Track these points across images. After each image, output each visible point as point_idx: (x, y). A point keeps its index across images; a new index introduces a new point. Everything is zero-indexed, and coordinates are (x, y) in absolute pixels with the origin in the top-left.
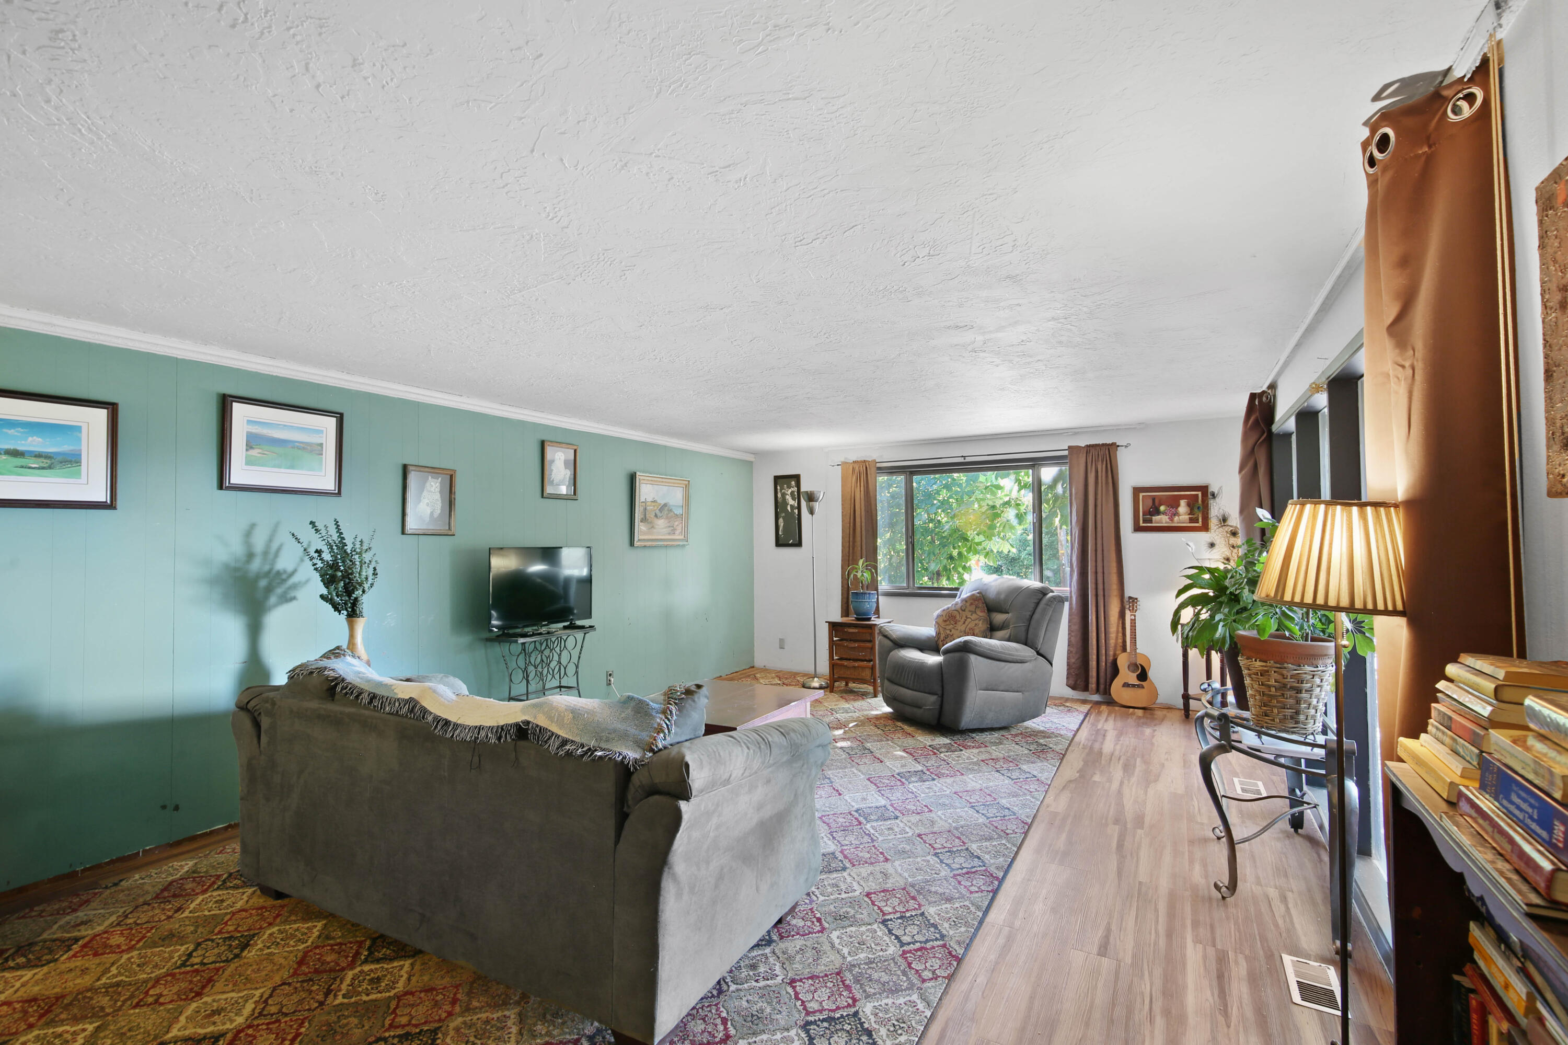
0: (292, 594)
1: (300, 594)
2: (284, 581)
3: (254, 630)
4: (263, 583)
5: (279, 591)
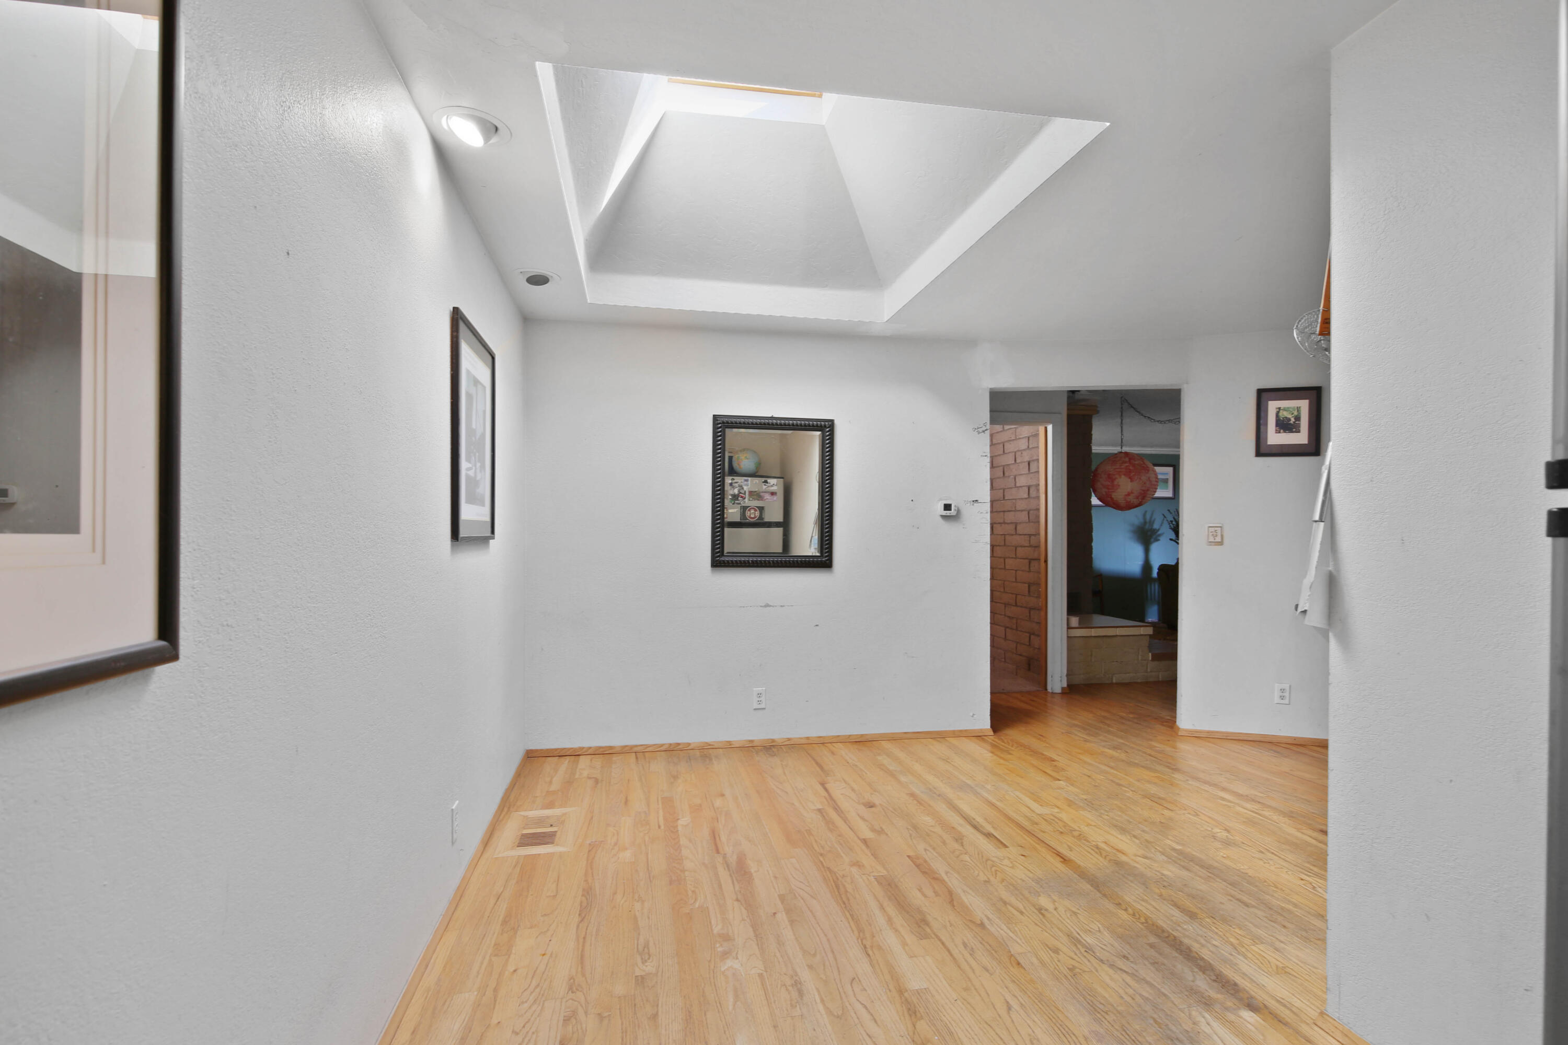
0: (1159, 538)
1: (1161, 538)
2: (1156, 532)
3: (1147, 551)
4: (1149, 533)
5: (1154, 537)
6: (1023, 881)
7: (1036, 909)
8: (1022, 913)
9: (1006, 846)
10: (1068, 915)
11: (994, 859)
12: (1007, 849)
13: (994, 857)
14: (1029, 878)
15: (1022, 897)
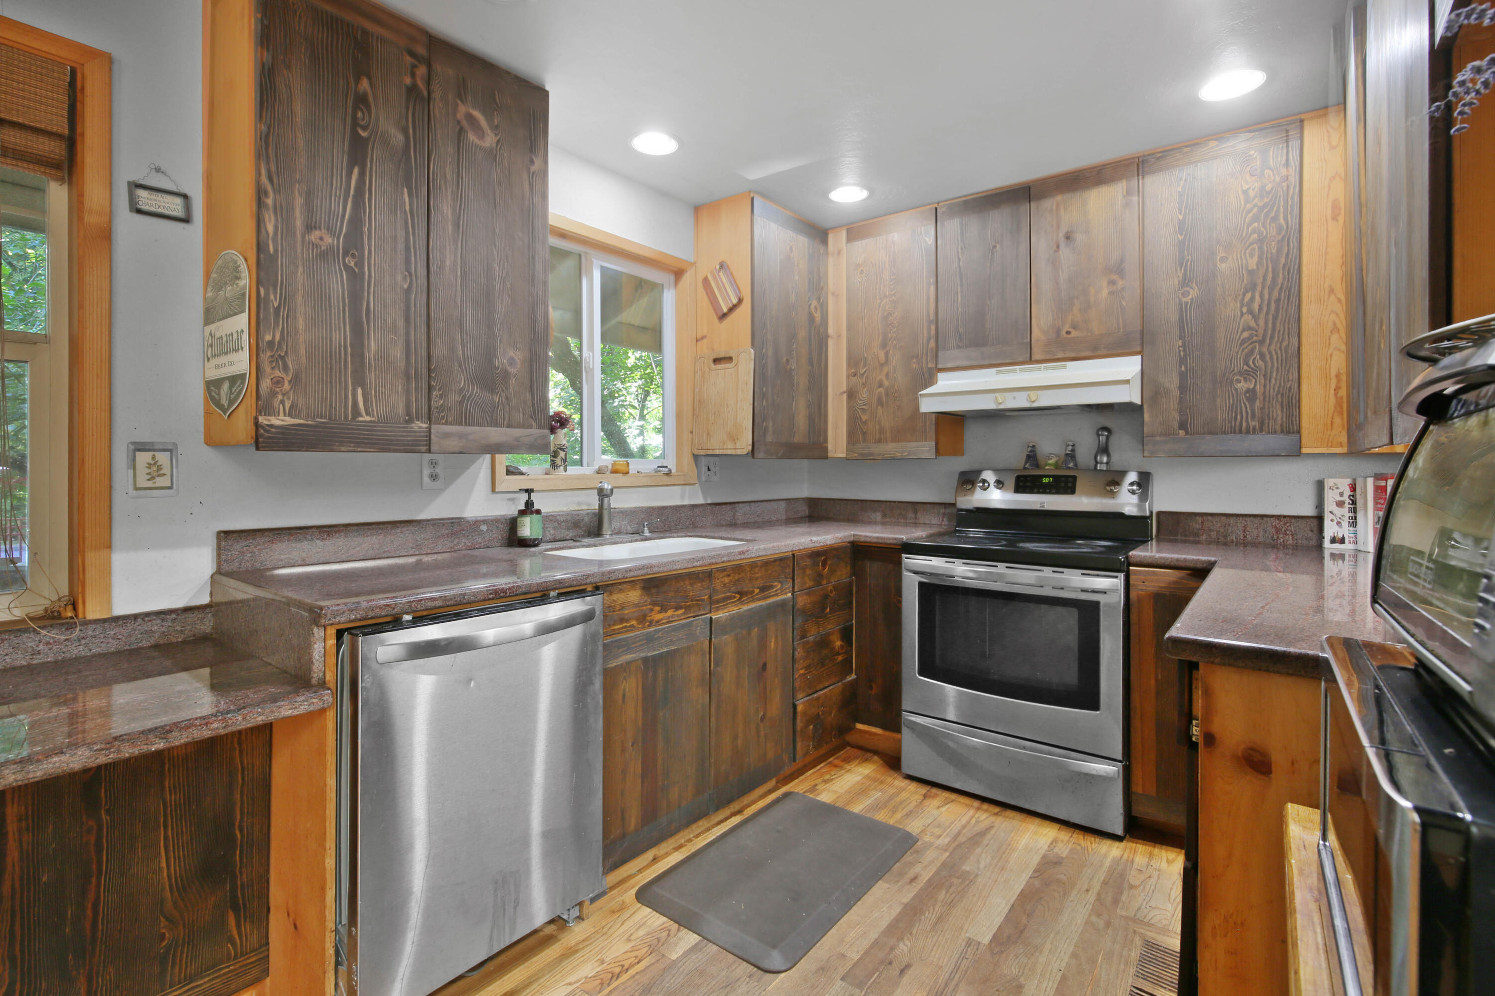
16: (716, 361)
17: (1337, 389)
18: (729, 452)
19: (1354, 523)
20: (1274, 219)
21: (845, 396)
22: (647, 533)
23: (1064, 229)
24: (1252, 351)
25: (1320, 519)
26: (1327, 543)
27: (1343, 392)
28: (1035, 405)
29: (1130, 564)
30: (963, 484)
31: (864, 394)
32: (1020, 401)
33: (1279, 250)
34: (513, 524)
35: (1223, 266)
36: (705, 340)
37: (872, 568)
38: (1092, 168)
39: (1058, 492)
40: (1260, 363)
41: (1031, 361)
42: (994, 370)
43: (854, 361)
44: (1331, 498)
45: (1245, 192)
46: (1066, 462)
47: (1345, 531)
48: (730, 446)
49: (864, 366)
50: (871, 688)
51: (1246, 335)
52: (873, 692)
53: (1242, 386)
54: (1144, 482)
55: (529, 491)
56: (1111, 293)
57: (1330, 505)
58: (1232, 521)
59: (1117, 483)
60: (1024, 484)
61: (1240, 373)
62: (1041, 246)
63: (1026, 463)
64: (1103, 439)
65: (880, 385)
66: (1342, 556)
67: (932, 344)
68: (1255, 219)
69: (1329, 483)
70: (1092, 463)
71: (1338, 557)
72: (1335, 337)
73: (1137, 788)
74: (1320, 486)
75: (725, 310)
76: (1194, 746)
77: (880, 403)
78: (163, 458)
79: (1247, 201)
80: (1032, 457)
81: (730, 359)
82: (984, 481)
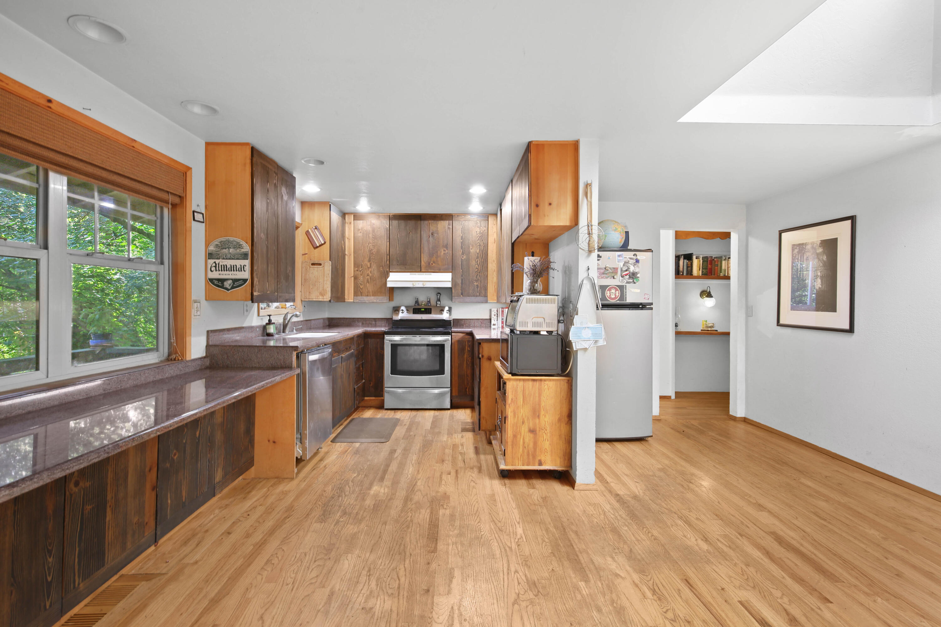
6: (719, 563)
7: (709, 541)
8: (718, 540)
9: (741, 602)
10: (689, 535)
11: (749, 588)
12: (740, 600)
13: (749, 590)
14: (716, 565)
15: (720, 551)
16: (313, 264)
17: (495, 286)
18: (320, 300)
19: (497, 320)
20: (483, 240)
21: (353, 278)
22: (295, 331)
23: (431, 231)
24: (478, 275)
25: (490, 319)
26: (492, 325)
27: (496, 287)
28: (425, 286)
29: (452, 333)
30: (395, 311)
31: (361, 278)
32: (420, 285)
33: (484, 249)
34: (264, 328)
35: (471, 251)
36: (306, 255)
37: (371, 341)
38: (440, 214)
39: (426, 313)
40: (479, 278)
41: (421, 271)
42: (409, 273)
43: (357, 265)
44: (493, 313)
45: (476, 232)
46: (427, 304)
47: (495, 322)
48: (321, 297)
49: (361, 268)
50: (370, 384)
51: (476, 270)
52: (371, 385)
53: (475, 284)
54: (450, 310)
55: (270, 316)
56: (444, 254)
57: (493, 316)
58: (471, 321)
59: (443, 310)
60: (416, 311)
61: (475, 280)
62: (424, 236)
63: (415, 304)
64: (439, 296)
65: (368, 275)
66: (495, 329)
67: (388, 262)
68: (478, 240)
69: (492, 310)
70: (435, 304)
71: (494, 329)
72: (494, 273)
73: (454, 394)
74: (491, 310)
75: (318, 245)
76: (480, 359)
77: (368, 281)
78: (199, 304)
79: (477, 234)
80: (417, 302)
81: (320, 264)
82: (403, 310)
